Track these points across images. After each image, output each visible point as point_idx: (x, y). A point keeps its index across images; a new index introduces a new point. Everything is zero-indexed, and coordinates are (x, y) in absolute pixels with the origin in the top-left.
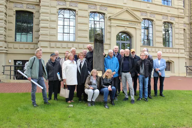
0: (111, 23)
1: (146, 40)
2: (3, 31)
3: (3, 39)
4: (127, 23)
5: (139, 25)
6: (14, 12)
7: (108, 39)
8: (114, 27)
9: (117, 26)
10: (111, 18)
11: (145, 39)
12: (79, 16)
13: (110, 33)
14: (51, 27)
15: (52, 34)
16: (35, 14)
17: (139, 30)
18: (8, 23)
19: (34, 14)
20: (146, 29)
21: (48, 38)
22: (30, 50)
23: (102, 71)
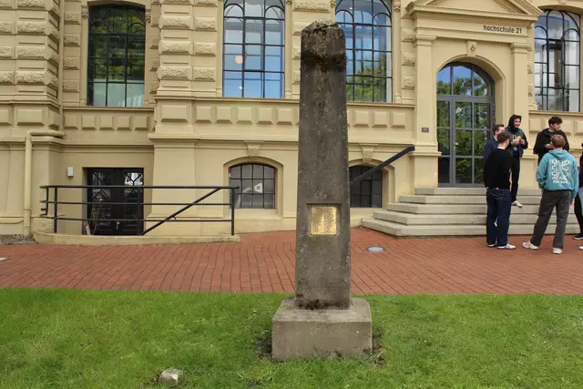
0: (416, 30)
1: (552, 92)
2: (43, 73)
3: (45, 98)
4: (479, 28)
5: (524, 32)
6: (83, 7)
7: (406, 88)
8: (430, 43)
9: (439, 39)
10: (416, 9)
11: (548, 87)
12: (297, 9)
13: (413, 64)
14: (199, 50)
15: (200, 76)
16: (150, 11)
17: (526, 51)
18: (65, 45)
19: (147, 13)
20: (551, 48)
21: (189, 90)
22: (134, 133)
23: (338, 206)
